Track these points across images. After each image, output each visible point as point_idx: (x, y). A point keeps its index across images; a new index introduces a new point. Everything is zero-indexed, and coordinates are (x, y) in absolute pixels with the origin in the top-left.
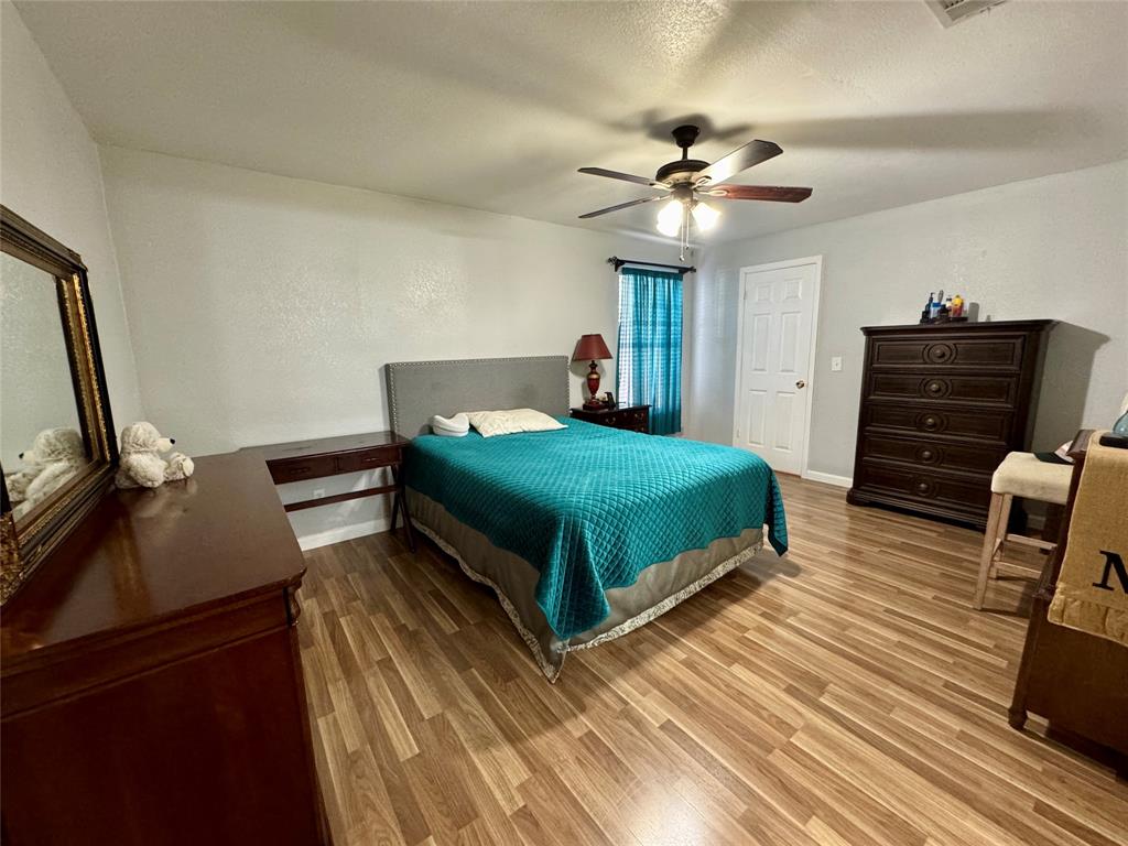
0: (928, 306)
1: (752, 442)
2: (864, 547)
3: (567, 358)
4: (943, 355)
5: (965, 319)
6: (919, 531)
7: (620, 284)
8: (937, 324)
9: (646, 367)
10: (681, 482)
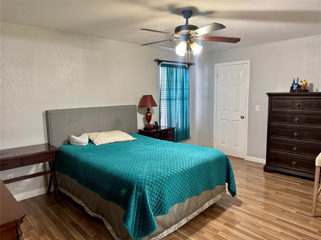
0: (293, 85)
1: (222, 143)
2: (270, 191)
3: (136, 106)
4: (299, 106)
5: (307, 91)
6: (293, 183)
7: (160, 71)
8: (297, 93)
9: (173, 109)
10: (188, 165)
